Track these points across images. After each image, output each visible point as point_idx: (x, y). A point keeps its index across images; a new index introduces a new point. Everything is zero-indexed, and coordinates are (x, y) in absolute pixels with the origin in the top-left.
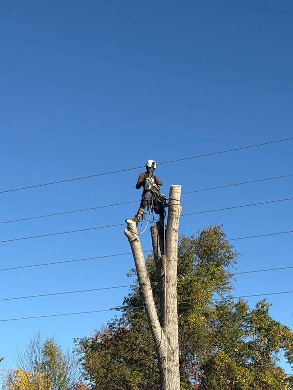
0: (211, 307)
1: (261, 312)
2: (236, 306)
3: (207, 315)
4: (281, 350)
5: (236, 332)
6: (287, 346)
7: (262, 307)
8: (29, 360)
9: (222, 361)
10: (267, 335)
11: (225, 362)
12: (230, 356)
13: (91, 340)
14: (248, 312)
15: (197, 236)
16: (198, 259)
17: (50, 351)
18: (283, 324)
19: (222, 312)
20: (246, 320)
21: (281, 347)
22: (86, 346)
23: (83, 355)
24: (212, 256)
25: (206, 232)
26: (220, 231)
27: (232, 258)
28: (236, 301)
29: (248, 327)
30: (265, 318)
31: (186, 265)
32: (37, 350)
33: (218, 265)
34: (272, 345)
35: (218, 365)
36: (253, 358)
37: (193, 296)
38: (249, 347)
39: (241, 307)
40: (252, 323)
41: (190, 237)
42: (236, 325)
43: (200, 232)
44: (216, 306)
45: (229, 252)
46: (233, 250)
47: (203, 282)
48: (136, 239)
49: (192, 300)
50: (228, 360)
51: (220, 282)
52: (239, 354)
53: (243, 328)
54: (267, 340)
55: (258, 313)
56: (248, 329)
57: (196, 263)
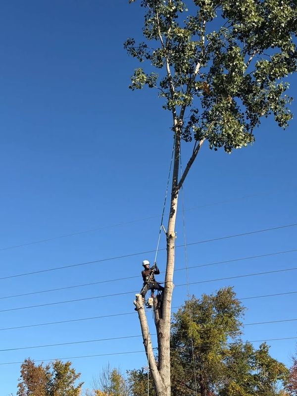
0: (226, 348)
1: (263, 352)
2: (245, 347)
3: (223, 354)
4: (278, 381)
5: (244, 367)
6: (282, 378)
7: (264, 348)
8: (101, 384)
9: (233, 389)
10: (267, 370)
11: (236, 390)
12: (240, 385)
13: (139, 371)
14: (254, 351)
15: (215, 295)
16: (216, 311)
17: (115, 378)
18: (279, 361)
19: (234, 351)
20: (252, 358)
21: (278, 379)
22: (135, 376)
23: (133, 382)
24: (226, 310)
25: (221, 292)
26: (232, 291)
27: (240, 311)
28: (244, 344)
29: (253, 363)
30: (266, 356)
31: (207, 316)
32: (107, 377)
33: (230, 317)
34: (271, 377)
35: (231, 392)
36: (258, 387)
37: (211, 340)
38: (255, 378)
39: (248, 348)
40: (256, 360)
41: (210, 295)
42: (245, 362)
43: (217, 292)
44: (230, 347)
45: (238, 306)
46: (241, 305)
47: (219, 329)
48: (141, 308)
49: (210, 343)
50: (238, 388)
51: (233, 329)
52: (248, 384)
53: (250, 364)
54: (267, 373)
55: (261, 352)
56: (254, 365)
57: (215, 315)
